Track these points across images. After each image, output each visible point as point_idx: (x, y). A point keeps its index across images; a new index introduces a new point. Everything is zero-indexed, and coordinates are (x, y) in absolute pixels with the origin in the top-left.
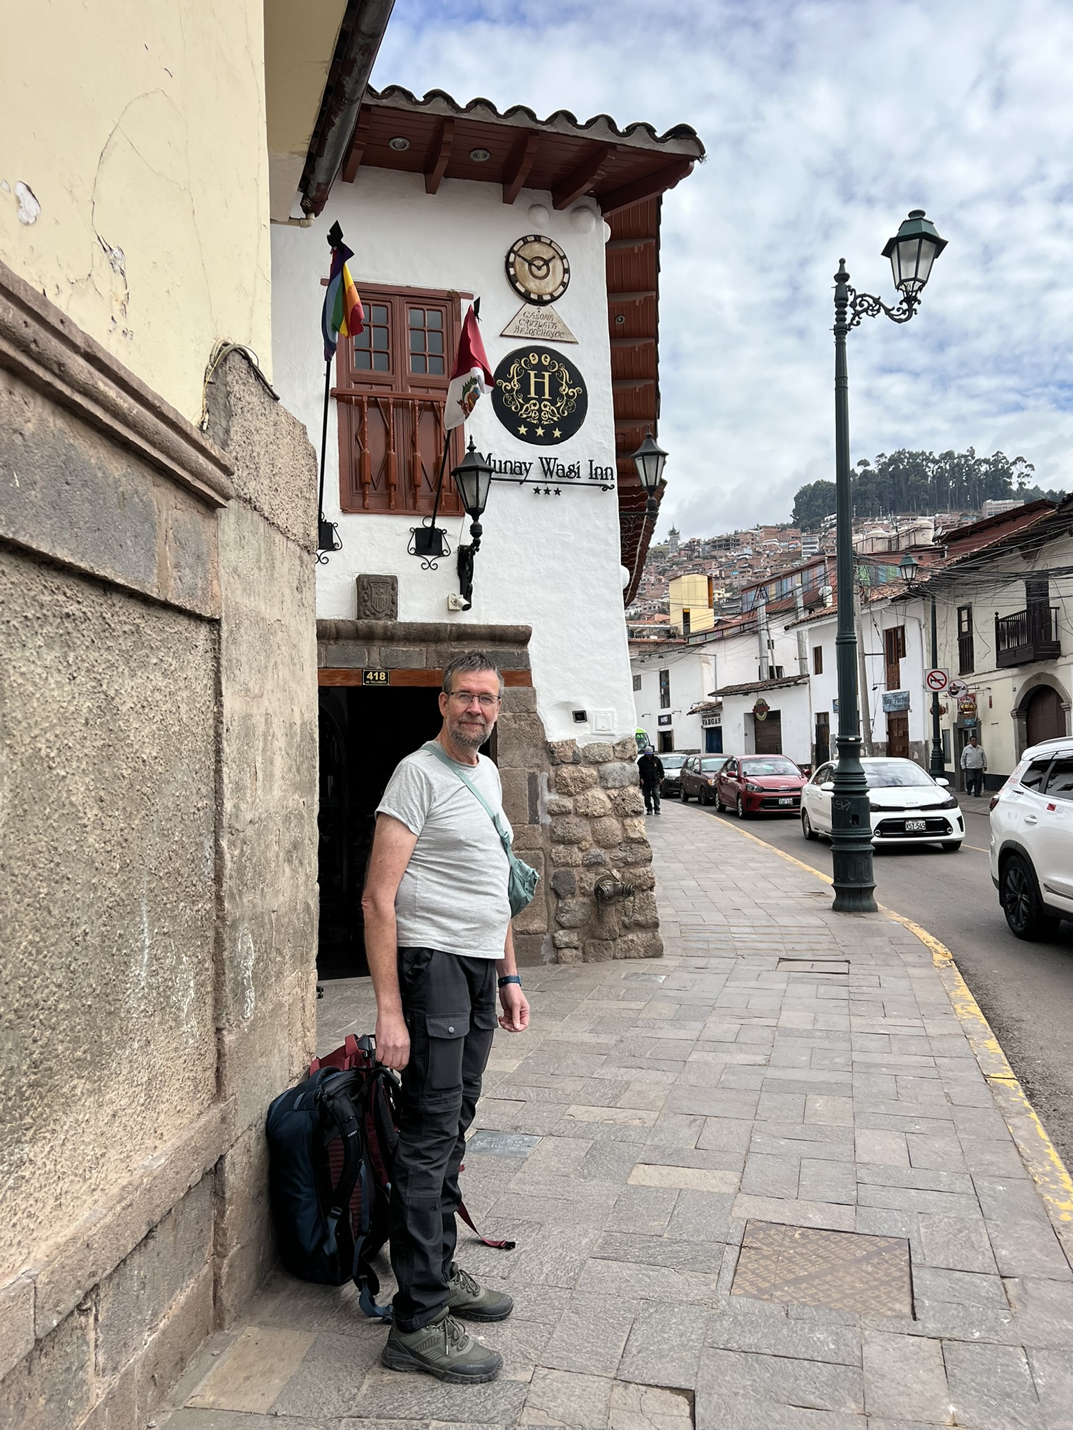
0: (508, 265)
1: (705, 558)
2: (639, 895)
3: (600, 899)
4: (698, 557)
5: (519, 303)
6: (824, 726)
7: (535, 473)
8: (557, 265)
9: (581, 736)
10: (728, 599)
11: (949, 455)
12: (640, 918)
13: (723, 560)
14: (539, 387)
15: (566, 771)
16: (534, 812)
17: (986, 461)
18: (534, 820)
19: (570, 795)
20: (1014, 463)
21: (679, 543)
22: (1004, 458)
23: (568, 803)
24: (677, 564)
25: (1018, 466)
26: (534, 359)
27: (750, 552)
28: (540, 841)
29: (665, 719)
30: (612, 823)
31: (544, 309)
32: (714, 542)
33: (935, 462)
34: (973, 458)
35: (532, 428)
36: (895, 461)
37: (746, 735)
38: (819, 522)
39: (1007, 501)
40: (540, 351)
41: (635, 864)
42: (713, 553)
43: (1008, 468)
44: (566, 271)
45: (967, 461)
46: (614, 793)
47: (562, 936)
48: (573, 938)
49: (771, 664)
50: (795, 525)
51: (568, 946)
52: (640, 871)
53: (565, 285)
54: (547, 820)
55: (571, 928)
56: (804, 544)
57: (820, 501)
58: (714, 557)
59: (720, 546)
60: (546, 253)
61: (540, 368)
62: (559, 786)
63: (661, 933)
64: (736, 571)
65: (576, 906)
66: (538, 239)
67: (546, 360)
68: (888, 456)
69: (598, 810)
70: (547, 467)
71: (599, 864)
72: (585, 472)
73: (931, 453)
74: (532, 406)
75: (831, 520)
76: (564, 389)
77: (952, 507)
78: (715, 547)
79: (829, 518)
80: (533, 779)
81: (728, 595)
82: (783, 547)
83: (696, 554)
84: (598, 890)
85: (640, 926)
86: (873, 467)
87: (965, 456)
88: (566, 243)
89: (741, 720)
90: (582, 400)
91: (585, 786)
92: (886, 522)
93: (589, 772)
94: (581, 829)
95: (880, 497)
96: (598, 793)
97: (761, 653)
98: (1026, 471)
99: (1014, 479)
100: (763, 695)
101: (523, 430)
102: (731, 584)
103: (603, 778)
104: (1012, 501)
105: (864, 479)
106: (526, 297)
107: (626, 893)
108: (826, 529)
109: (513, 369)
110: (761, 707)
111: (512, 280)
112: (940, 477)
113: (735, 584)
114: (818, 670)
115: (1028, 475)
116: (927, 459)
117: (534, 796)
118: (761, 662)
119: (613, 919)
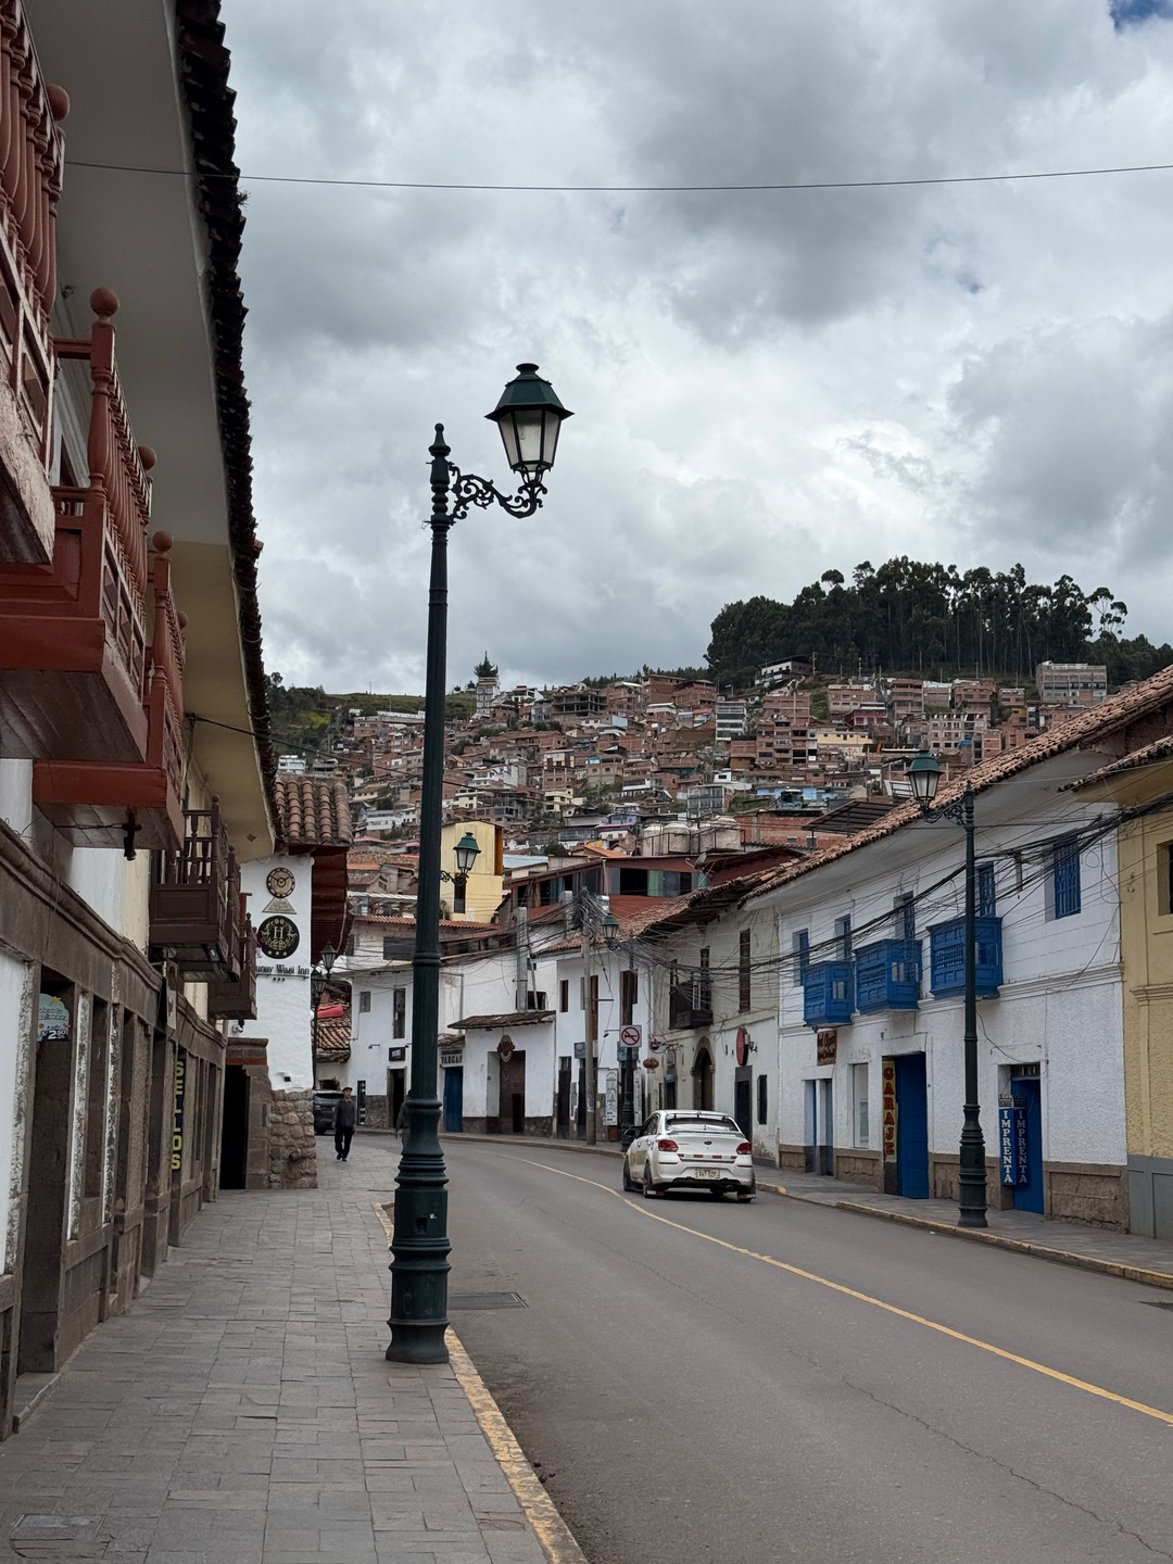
0: (268, 882)
1: (540, 728)
2: (308, 1161)
3: (292, 1161)
4: (528, 724)
5: (272, 897)
6: (566, 1073)
7: (274, 972)
8: (289, 881)
9: (287, 1087)
10: (578, 809)
11: (981, 575)
12: (308, 1171)
13: (574, 734)
14: (278, 934)
15: (280, 1104)
16: (264, 1121)
17: (1046, 592)
18: (264, 1125)
19: (280, 1114)
20: (1094, 598)
21: (495, 692)
22: (1077, 588)
23: (280, 1118)
24: (489, 734)
25: (1099, 603)
26: (277, 921)
27: (624, 723)
28: (266, 1135)
29: (398, 1053)
30: (299, 1128)
31: (282, 900)
32: (559, 699)
33: (958, 585)
34: (1023, 584)
35: (274, 952)
36: (890, 577)
37: (489, 1078)
38: (752, 675)
39: (1078, 666)
40: (279, 918)
41: (308, 1147)
42: (559, 719)
43: (1082, 606)
44: (293, 883)
45: (1012, 589)
46: (300, 1114)
47: (273, 1177)
48: (278, 1178)
49: (530, 989)
50: (709, 674)
51: (275, 1181)
52: (310, 1150)
53: (292, 889)
54: (270, 1125)
55: (278, 1173)
56: (720, 717)
57: (756, 638)
58: (557, 727)
59: (570, 708)
60: (285, 876)
61: (279, 925)
62: (276, 1110)
63: (318, 1179)
64: (595, 756)
65: (280, 1165)
66: (282, 869)
67: (282, 922)
68: (877, 567)
69: (293, 1122)
70: (280, 969)
71: (292, 1146)
72: (296, 973)
73: (952, 568)
74: (275, 942)
75: (773, 674)
76: (289, 935)
77: (985, 667)
78: (559, 708)
79: (769, 670)
80: (264, 1107)
81: (579, 802)
82: (684, 719)
83: (525, 719)
84: (290, 1156)
85: (308, 1174)
86: (849, 583)
87: (1010, 581)
88: (295, 871)
89: (485, 1061)
90: (297, 939)
91: (288, 1111)
92: (866, 687)
93: (289, 1104)
94: (283, 1130)
95: (859, 641)
96: (293, 1114)
97: (518, 976)
98: (1115, 613)
99: (1096, 625)
100: (508, 1032)
101: (270, 953)
102: (584, 781)
103: (296, 1107)
104: (1085, 666)
105: (832, 606)
106: (275, 895)
107: (303, 1158)
108: (763, 691)
109: (267, 926)
110: (506, 1046)
111: (269, 888)
112: (967, 611)
113: (593, 782)
114: (564, 1008)
115: (1118, 620)
116: (944, 579)
117: (265, 1114)
118: (519, 986)
119: (296, 1171)
